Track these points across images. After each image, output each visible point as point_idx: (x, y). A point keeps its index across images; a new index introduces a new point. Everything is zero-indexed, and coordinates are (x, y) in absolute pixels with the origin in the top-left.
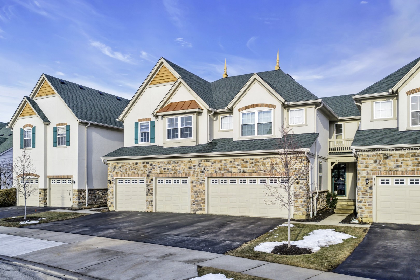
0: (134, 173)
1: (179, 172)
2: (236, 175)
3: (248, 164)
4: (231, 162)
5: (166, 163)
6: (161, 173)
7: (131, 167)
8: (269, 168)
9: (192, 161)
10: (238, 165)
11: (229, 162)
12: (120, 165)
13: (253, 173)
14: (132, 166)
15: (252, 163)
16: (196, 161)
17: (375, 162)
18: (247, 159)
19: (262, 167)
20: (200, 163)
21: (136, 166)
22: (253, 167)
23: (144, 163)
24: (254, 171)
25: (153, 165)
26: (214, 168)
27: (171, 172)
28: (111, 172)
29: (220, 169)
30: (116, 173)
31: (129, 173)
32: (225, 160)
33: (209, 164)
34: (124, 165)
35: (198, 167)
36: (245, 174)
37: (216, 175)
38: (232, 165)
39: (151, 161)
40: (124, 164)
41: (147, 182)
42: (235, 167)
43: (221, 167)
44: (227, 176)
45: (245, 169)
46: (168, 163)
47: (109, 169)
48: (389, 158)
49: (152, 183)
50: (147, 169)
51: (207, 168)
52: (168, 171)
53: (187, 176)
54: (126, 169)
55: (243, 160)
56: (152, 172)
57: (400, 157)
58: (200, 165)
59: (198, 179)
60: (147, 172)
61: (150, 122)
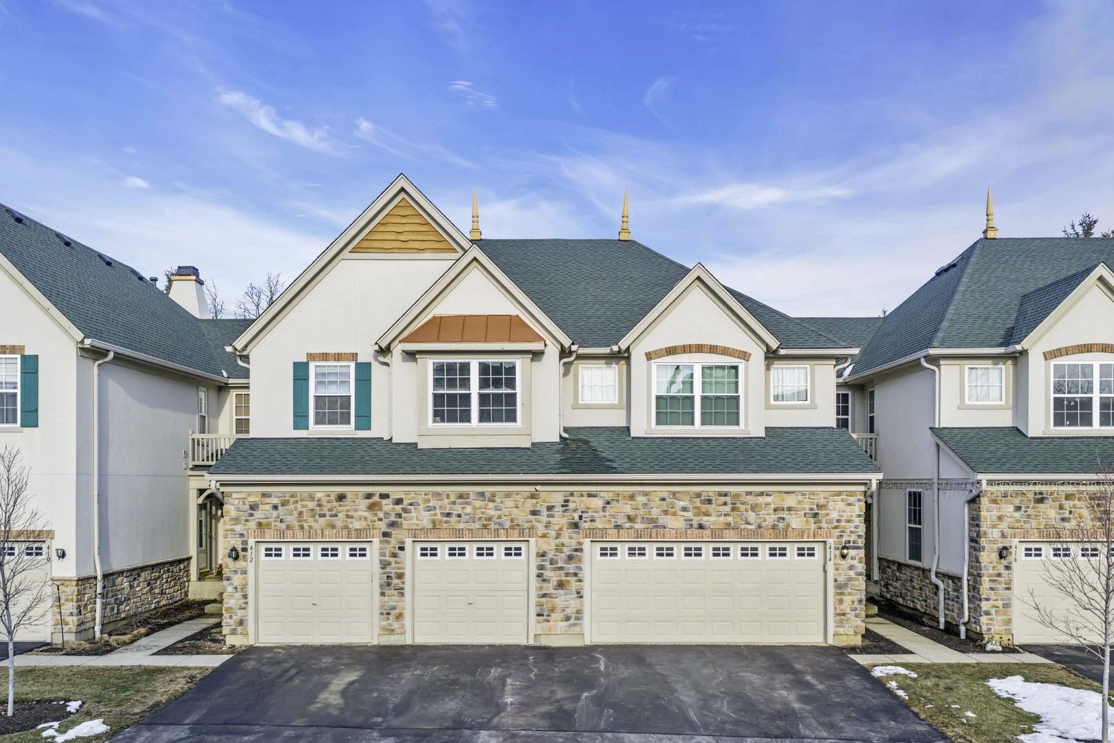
0: (333, 527)
1: (499, 524)
2: (679, 536)
3: (714, 506)
4: (663, 499)
5: (453, 498)
6: (435, 526)
7: (318, 508)
8: (771, 519)
9: (543, 495)
10: (684, 509)
11: (657, 499)
12: (275, 501)
13: (724, 531)
14: (325, 504)
15: (725, 504)
16: (556, 496)
17: (1018, 508)
18: (711, 494)
19: (751, 516)
20: (567, 501)
21: (340, 506)
22: (725, 515)
23: (369, 496)
24: (729, 524)
25: (406, 502)
26: (613, 516)
27: (472, 526)
28: (236, 520)
29: (630, 519)
30: (260, 524)
31: (310, 527)
32: (646, 494)
33: (597, 503)
34: (292, 500)
35: (561, 512)
36: (704, 531)
37: (619, 534)
38: (666, 509)
39: (396, 491)
40: (292, 496)
41: (382, 554)
42: (674, 514)
43: (632, 513)
44: (651, 538)
45: (705, 518)
46: (461, 496)
47: (227, 512)
48: (1046, 501)
49: (401, 556)
50: (381, 515)
51: (590, 514)
52: (459, 522)
53: (523, 537)
54: (301, 513)
55: (698, 495)
56: (402, 524)
57: (1066, 499)
58: (567, 506)
59: (563, 545)
60: (381, 523)
61: (352, 365)
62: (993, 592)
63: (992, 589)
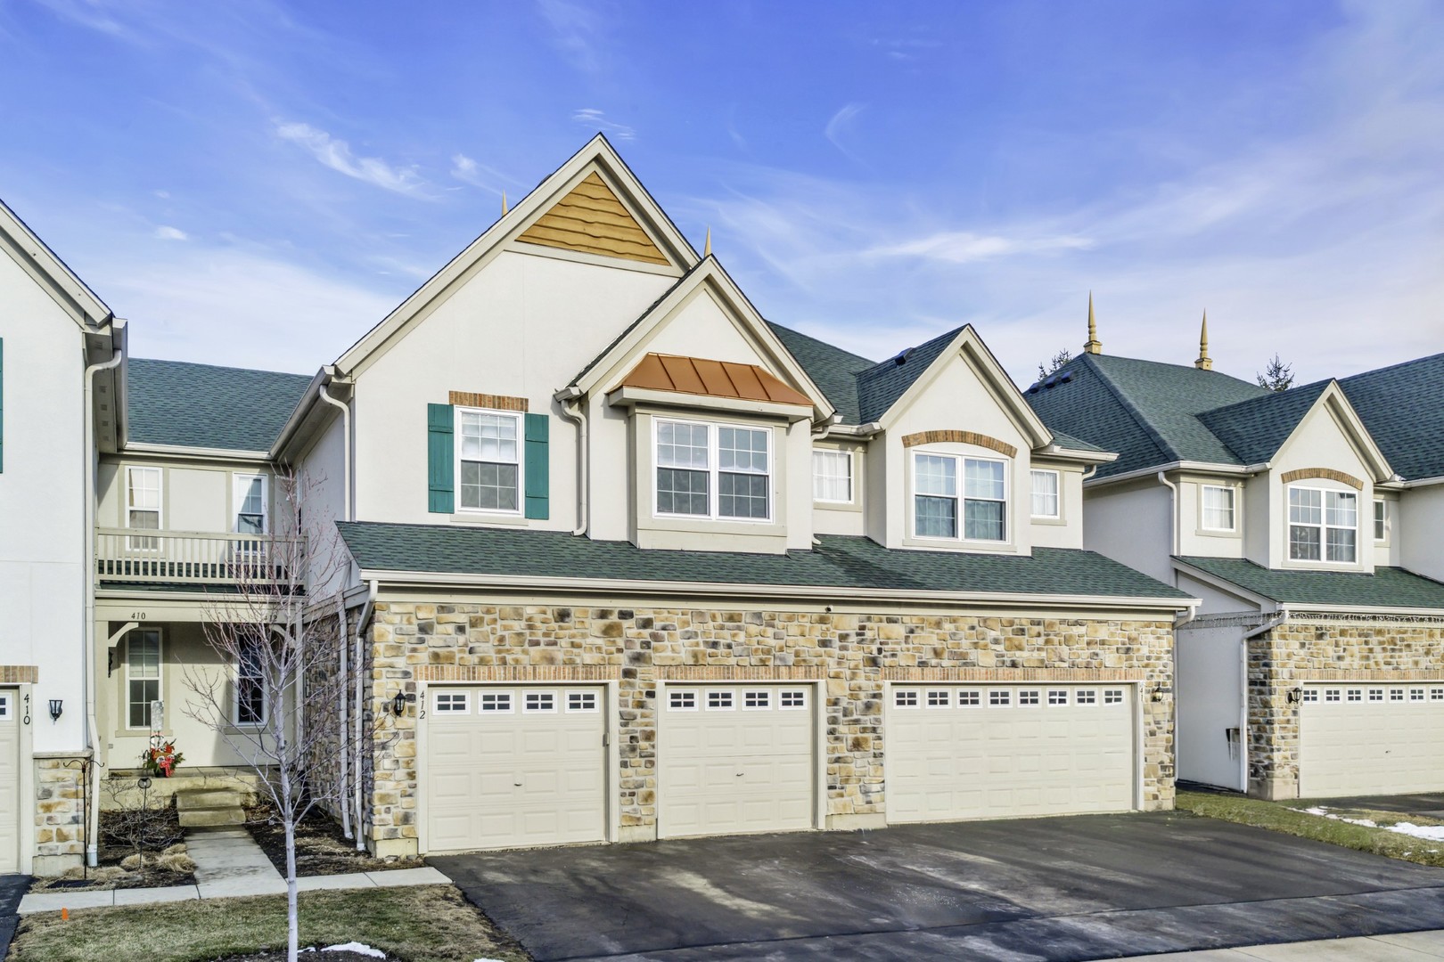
0: (551, 661)
1: (781, 659)
2: (989, 676)
3: (1026, 637)
4: (973, 628)
5: (720, 621)
6: (697, 661)
7: (527, 632)
8: (1084, 655)
9: (835, 618)
10: (996, 641)
11: (967, 627)
12: (463, 619)
13: (1039, 670)
14: (538, 624)
15: (1039, 635)
16: (848, 618)
17: (1303, 645)
18: (1024, 622)
19: (1064, 651)
20: (863, 628)
21: (561, 628)
22: (1039, 649)
23: (604, 614)
24: (1042, 661)
25: (657, 624)
26: (918, 650)
27: (745, 661)
28: (396, 649)
29: (937, 653)
30: (436, 656)
31: (517, 661)
32: (954, 620)
33: (899, 631)
34: (487, 618)
35: (855, 644)
36: (1016, 670)
37: (923, 674)
38: (976, 641)
39: (643, 608)
40: (488, 612)
41: (623, 704)
42: (985, 647)
43: (938, 645)
44: (959, 679)
45: (1018, 653)
46: (731, 618)
47: (382, 636)
48: (1325, 637)
49: (650, 706)
50: (621, 643)
51: (890, 646)
52: (728, 656)
53: (810, 678)
54: (502, 639)
55: (1011, 623)
56: (651, 658)
57: (1341, 636)
58: (862, 634)
59: (860, 688)
60: (620, 655)
62: (1283, 741)
63: (1283, 738)
